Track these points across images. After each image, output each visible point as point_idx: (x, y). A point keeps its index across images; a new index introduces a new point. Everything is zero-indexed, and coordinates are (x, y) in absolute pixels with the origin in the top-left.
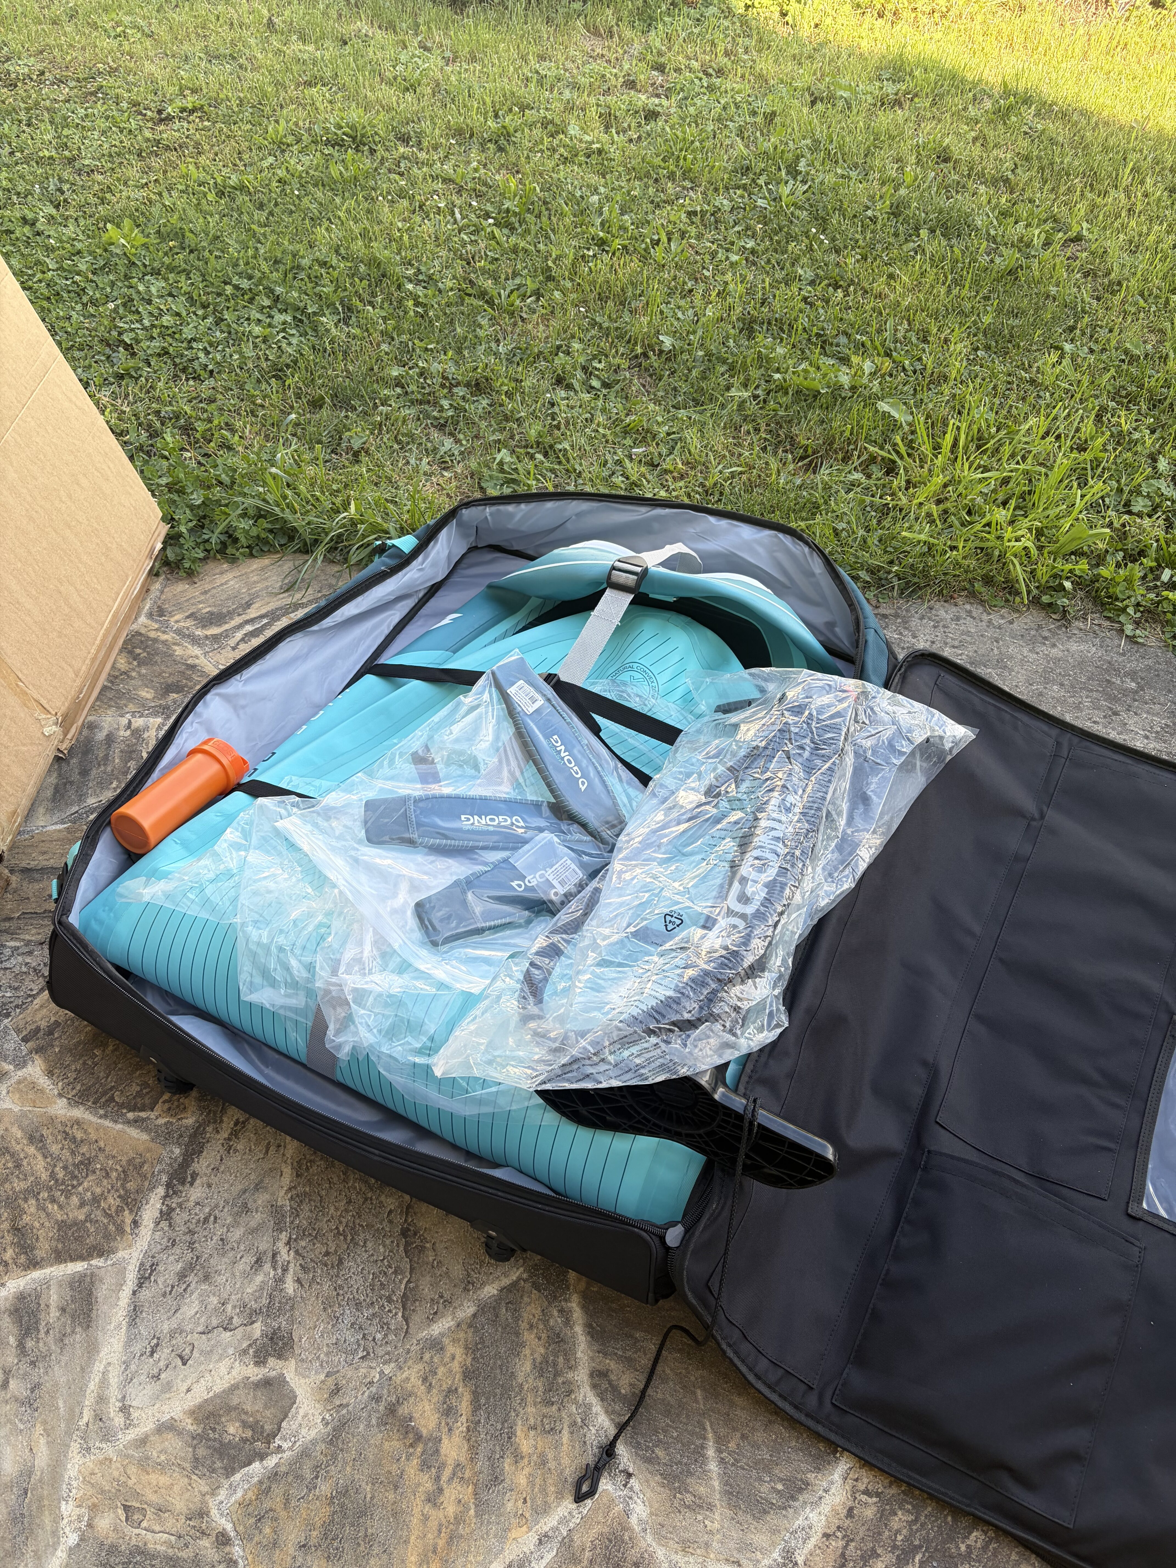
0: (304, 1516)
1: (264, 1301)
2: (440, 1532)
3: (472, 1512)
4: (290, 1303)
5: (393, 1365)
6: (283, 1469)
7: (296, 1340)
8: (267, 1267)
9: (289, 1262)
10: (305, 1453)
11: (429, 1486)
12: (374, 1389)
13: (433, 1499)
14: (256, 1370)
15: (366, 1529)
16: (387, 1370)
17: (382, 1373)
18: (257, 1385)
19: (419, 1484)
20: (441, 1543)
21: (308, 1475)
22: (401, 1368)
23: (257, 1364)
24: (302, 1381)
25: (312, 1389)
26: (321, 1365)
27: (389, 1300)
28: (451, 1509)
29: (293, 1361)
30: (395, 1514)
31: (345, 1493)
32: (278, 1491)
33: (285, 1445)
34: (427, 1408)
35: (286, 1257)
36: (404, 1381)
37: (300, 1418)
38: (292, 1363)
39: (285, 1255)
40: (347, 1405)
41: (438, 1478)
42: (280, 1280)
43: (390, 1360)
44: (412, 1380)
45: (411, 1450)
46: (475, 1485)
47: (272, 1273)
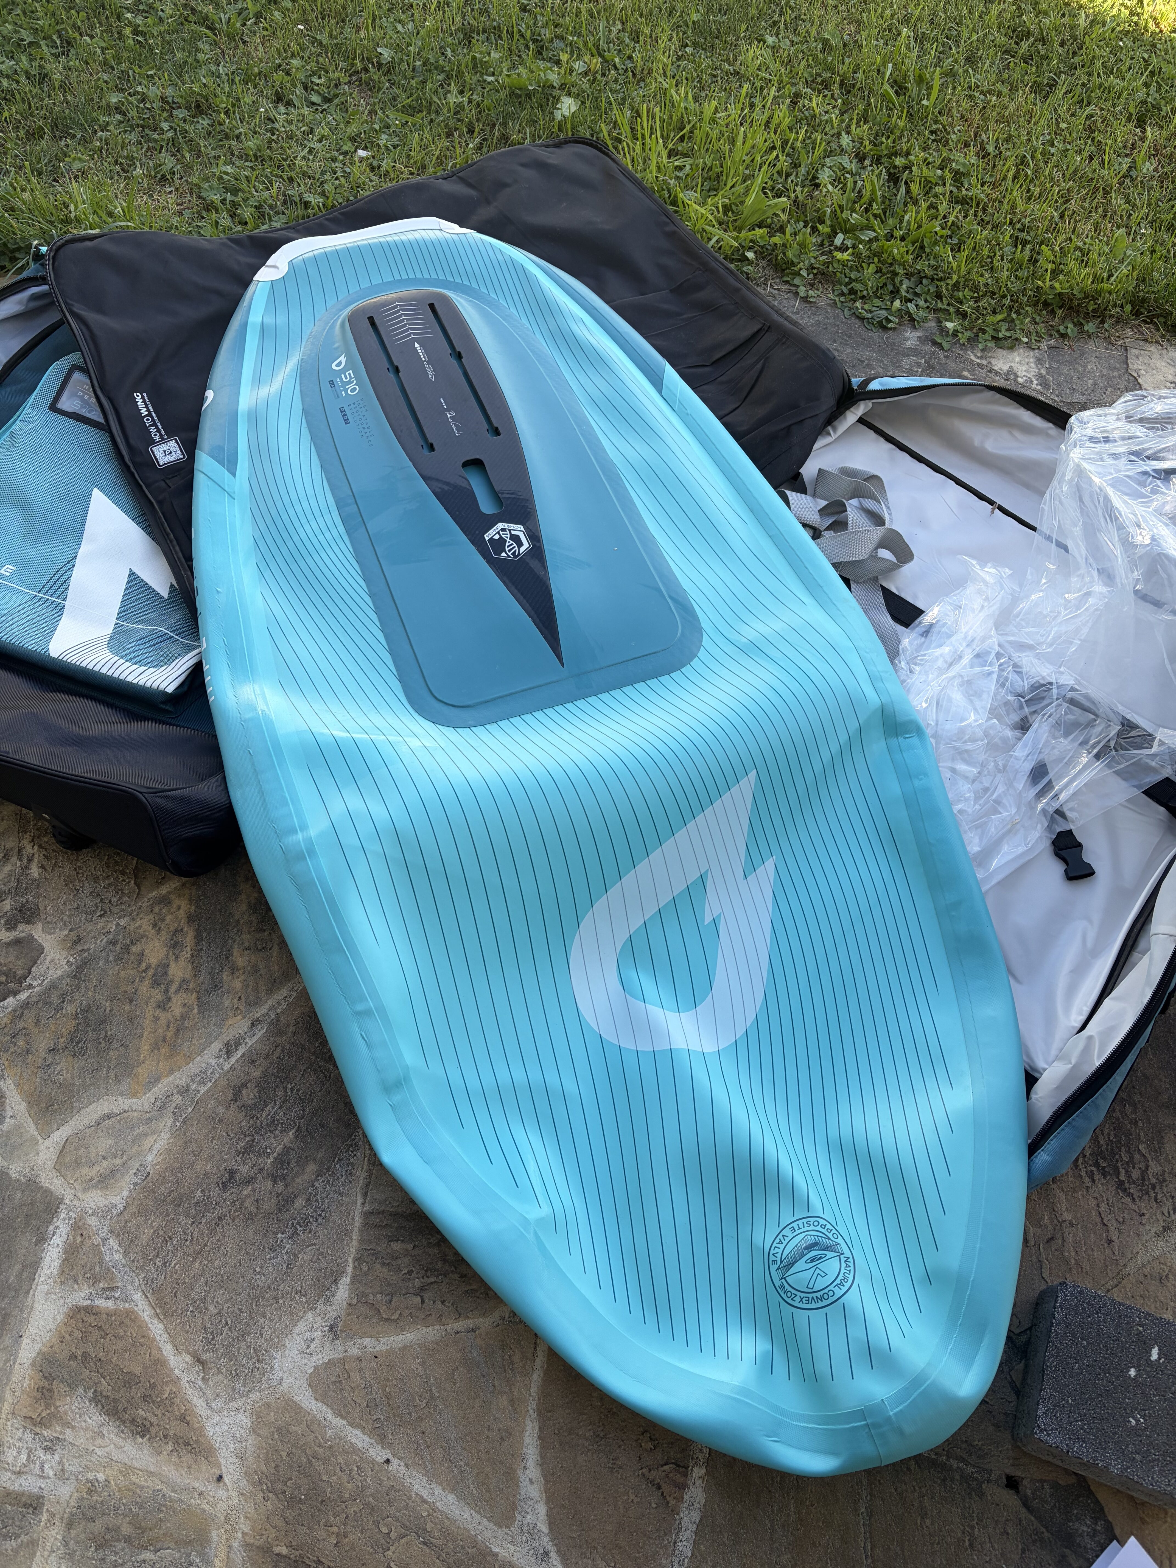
0: (53, 1029)
1: (12, 884)
2: (168, 1027)
3: (196, 1011)
4: (36, 883)
5: (127, 918)
6: (34, 999)
7: (42, 909)
8: (14, 859)
9: (33, 854)
10: (53, 986)
11: (159, 997)
12: (111, 937)
13: (162, 1006)
14: (8, 934)
15: (106, 1032)
16: (122, 922)
17: (118, 925)
18: (9, 944)
19: (150, 997)
20: (169, 1035)
21: (55, 1000)
22: (133, 919)
23: (8, 930)
24: (49, 937)
25: (58, 941)
26: (65, 925)
27: (123, 873)
28: (177, 1011)
29: (40, 924)
30: (131, 1020)
31: (88, 1009)
32: (30, 1015)
33: (35, 983)
34: (157, 944)
35: (30, 850)
36: (137, 928)
37: (47, 962)
38: (39, 926)
39: (29, 849)
40: (89, 949)
41: (166, 991)
42: (25, 869)
43: (125, 916)
44: (144, 926)
45: (144, 974)
46: (198, 992)
47: (19, 864)
